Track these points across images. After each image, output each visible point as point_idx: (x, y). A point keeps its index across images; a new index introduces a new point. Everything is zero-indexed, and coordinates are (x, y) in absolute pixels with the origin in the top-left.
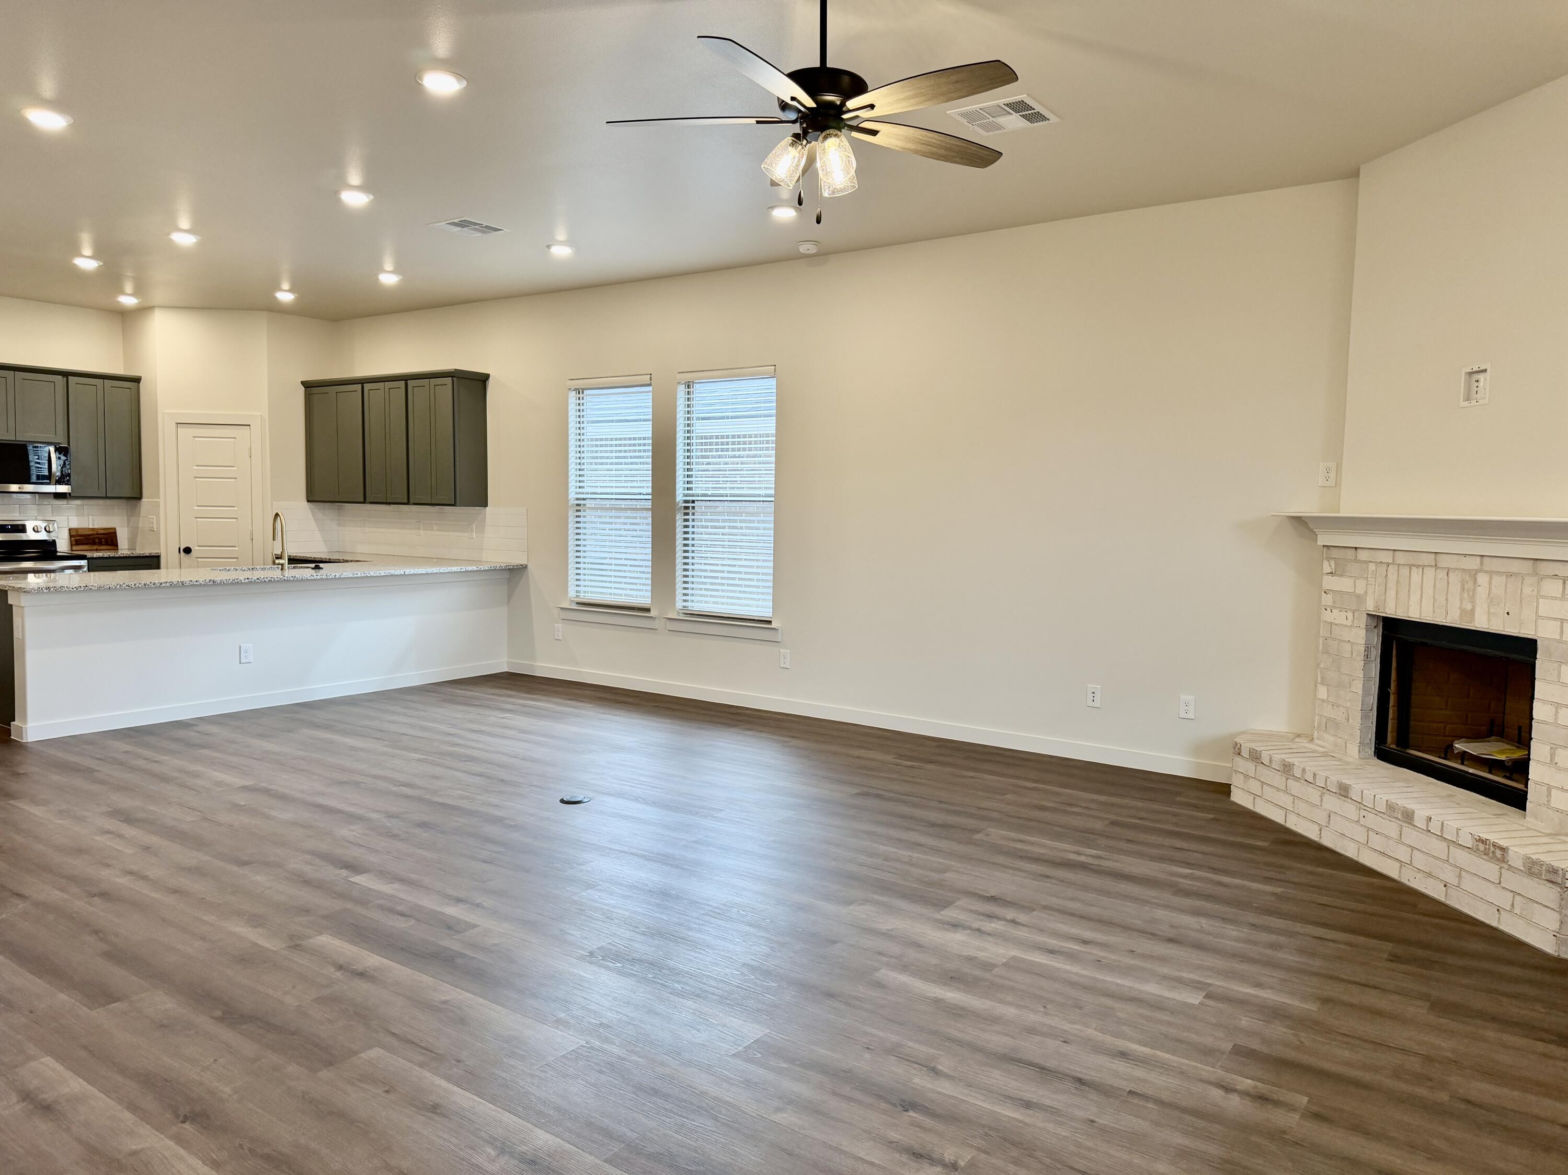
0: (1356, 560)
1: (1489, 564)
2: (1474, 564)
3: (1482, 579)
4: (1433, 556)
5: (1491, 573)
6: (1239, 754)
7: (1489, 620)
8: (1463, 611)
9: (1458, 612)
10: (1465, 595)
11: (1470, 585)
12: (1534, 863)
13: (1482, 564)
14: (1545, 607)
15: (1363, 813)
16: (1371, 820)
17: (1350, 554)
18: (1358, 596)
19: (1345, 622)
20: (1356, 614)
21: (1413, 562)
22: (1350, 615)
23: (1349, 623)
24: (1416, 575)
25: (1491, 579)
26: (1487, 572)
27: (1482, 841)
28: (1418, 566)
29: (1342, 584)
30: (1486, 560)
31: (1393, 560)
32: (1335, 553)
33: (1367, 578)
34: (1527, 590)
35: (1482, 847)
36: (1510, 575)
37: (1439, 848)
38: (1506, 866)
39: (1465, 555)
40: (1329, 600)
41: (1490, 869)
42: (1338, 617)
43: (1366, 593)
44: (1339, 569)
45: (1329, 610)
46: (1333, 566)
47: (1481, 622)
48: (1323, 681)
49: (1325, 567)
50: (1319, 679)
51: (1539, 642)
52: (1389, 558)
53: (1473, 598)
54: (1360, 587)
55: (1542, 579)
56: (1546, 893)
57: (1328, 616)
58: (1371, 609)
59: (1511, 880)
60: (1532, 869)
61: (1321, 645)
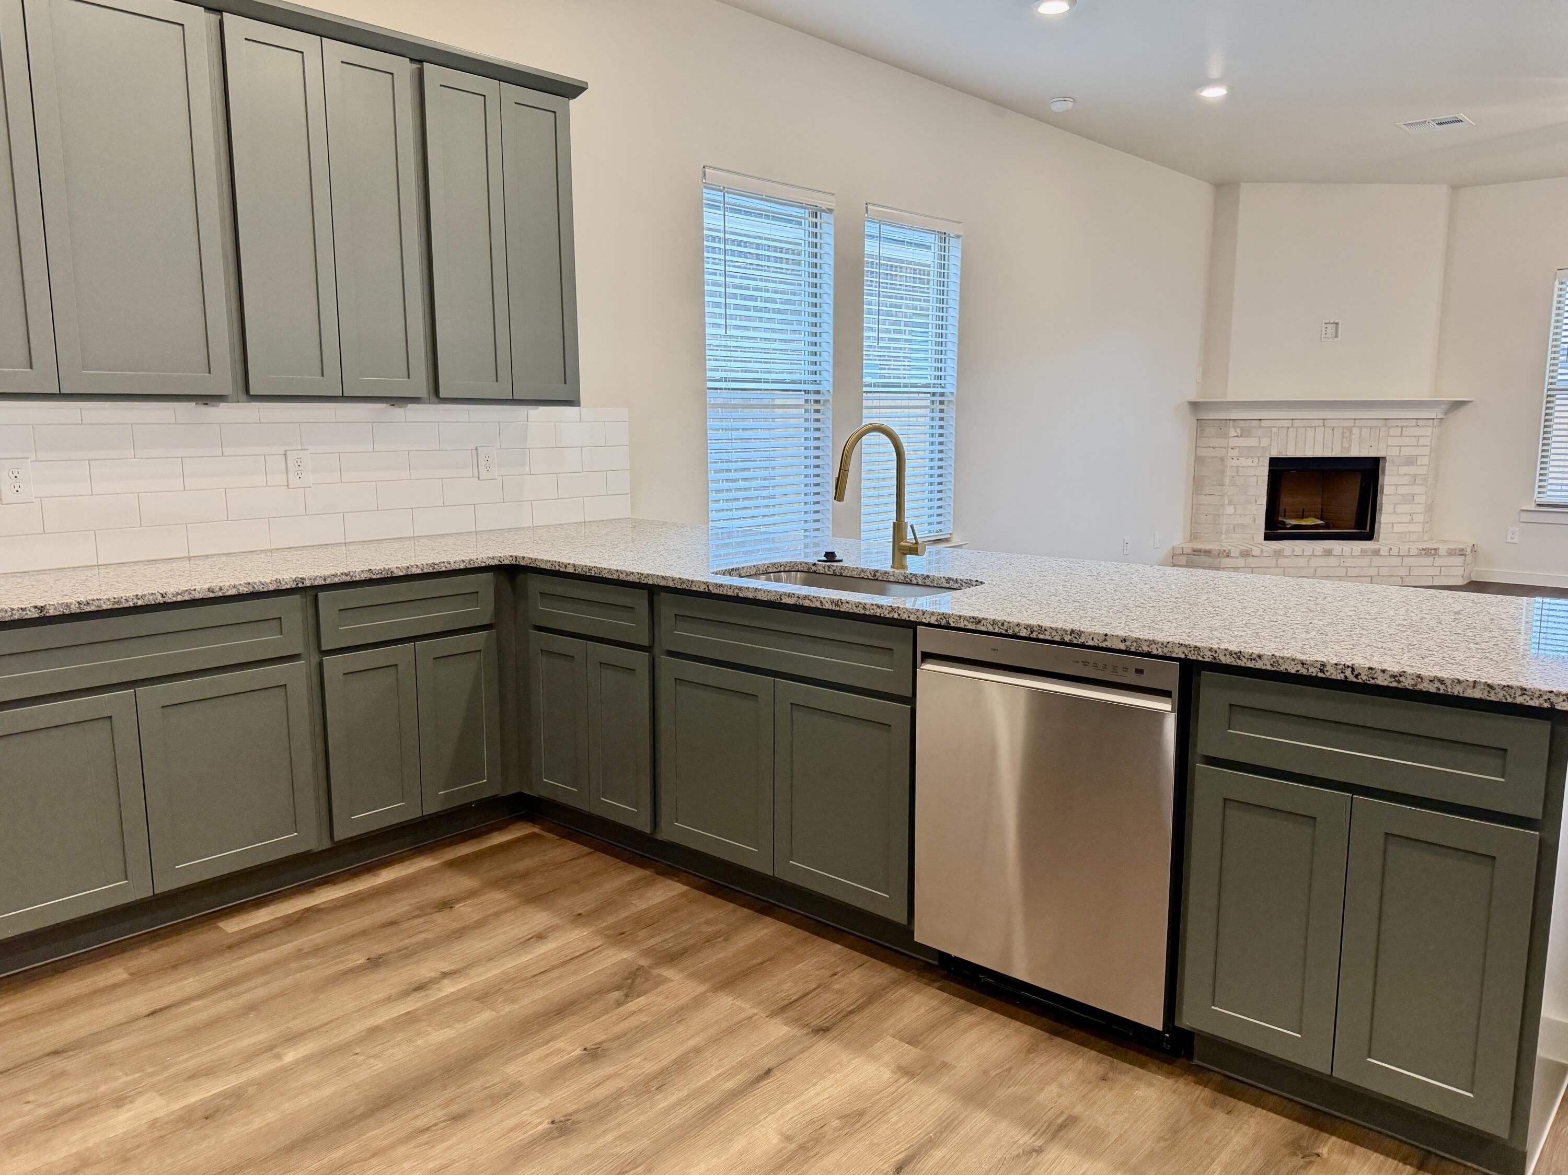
0: (1261, 427)
1: (1358, 423)
2: (1351, 423)
3: (1356, 431)
4: (1322, 421)
5: (1361, 427)
6: (1228, 556)
7: (1360, 451)
8: (1343, 449)
9: (1340, 449)
10: (1345, 440)
11: (1348, 434)
12: (1452, 549)
13: (1355, 423)
14: (1391, 441)
15: (1342, 560)
16: (1349, 562)
17: (1256, 423)
18: (1263, 448)
19: (1251, 464)
20: (1260, 459)
21: (1308, 425)
22: (1256, 460)
23: (1255, 465)
24: (1310, 433)
25: (1361, 430)
26: (1357, 427)
27: (1423, 549)
28: (1311, 427)
29: (1251, 442)
30: (1357, 421)
31: (1292, 424)
32: (1241, 424)
33: (1271, 437)
34: (1382, 434)
35: (1423, 552)
36: (1371, 428)
37: (1396, 561)
38: (1437, 556)
39: (1344, 419)
40: (1235, 453)
41: (1428, 561)
42: (1243, 462)
43: (1270, 445)
44: (1245, 433)
45: (1235, 459)
46: (1239, 430)
47: (1355, 453)
48: (1230, 503)
49: (1232, 433)
50: (1226, 502)
51: (1387, 458)
52: (1288, 424)
53: (1350, 441)
54: (1265, 442)
55: (1389, 428)
56: (1459, 560)
57: (1235, 463)
58: (1275, 454)
59: (1439, 561)
60: (1451, 553)
61: (1227, 481)
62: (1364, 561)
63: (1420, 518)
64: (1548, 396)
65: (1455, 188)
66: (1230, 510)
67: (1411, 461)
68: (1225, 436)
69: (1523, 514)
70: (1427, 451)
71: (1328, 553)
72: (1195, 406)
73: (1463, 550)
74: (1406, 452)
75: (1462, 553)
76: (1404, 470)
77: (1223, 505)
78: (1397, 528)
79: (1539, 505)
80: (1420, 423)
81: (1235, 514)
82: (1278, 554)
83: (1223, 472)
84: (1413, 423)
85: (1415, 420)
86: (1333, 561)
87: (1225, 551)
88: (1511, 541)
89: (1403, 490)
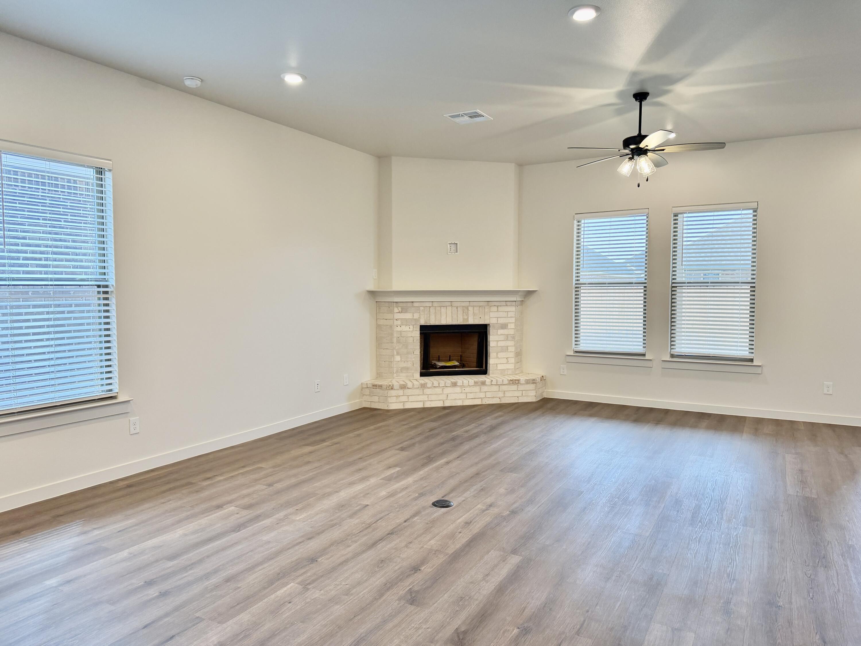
0: (413, 306)
1: (472, 304)
2: (467, 304)
3: (470, 309)
4: (450, 303)
5: (474, 306)
6: (392, 389)
7: (474, 321)
8: (464, 319)
9: (462, 319)
10: (464, 314)
11: (466, 310)
12: (528, 380)
13: (469, 303)
14: (492, 315)
15: (463, 389)
16: (468, 390)
17: (409, 305)
18: (415, 319)
19: (408, 330)
20: (414, 326)
21: (442, 305)
22: (411, 327)
23: (411, 330)
24: (443, 310)
25: (474, 308)
26: (472, 306)
27: (511, 380)
28: (444, 307)
29: (408, 316)
30: (471, 302)
31: (432, 305)
32: (401, 304)
33: (420, 312)
34: (486, 310)
35: (511, 382)
36: (480, 307)
37: (496, 388)
38: (519, 384)
39: (463, 302)
40: (399, 322)
41: (514, 387)
42: (405, 328)
43: (420, 318)
44: (404, 310)
45: (399, 326)
46: (400, 309)
47: (471, 322)
48: (398, 354)
49: (396, 310)
50: (395, 353)
51: (490, 325)
52: (430, 304)
53: (467, 315)
54: (416, 316)
55: (490, 307)
56: (532, 386)
57: (399, 329)
58: (423, 323)
59: (521, 387)
60: (528, 382)
61: (395, 340)
62: (477, 389)
63: (512, 360)
64: (576, 288)
65: (521, 165)
66: (398, 358)
67: (504, 326)
68: (392, 312)
69: (568, 357)
70: (513, 320)
71: (454, 385)
72: (372, 293)
73: (534, 380)
74: (501, 321)
75: (534, 382)
76: (501, 332)
77: (393, 356)
78: (500, 367)
79: (576, 352)
80: (508, 303)
81: (401, 361)
82: (423, 386)
83: (392, 334)
84: (504, 303)
85: (505, 302)
86: (458, 390)
87: (390, 385)
88: (563, 374)
89: (501, 344)
